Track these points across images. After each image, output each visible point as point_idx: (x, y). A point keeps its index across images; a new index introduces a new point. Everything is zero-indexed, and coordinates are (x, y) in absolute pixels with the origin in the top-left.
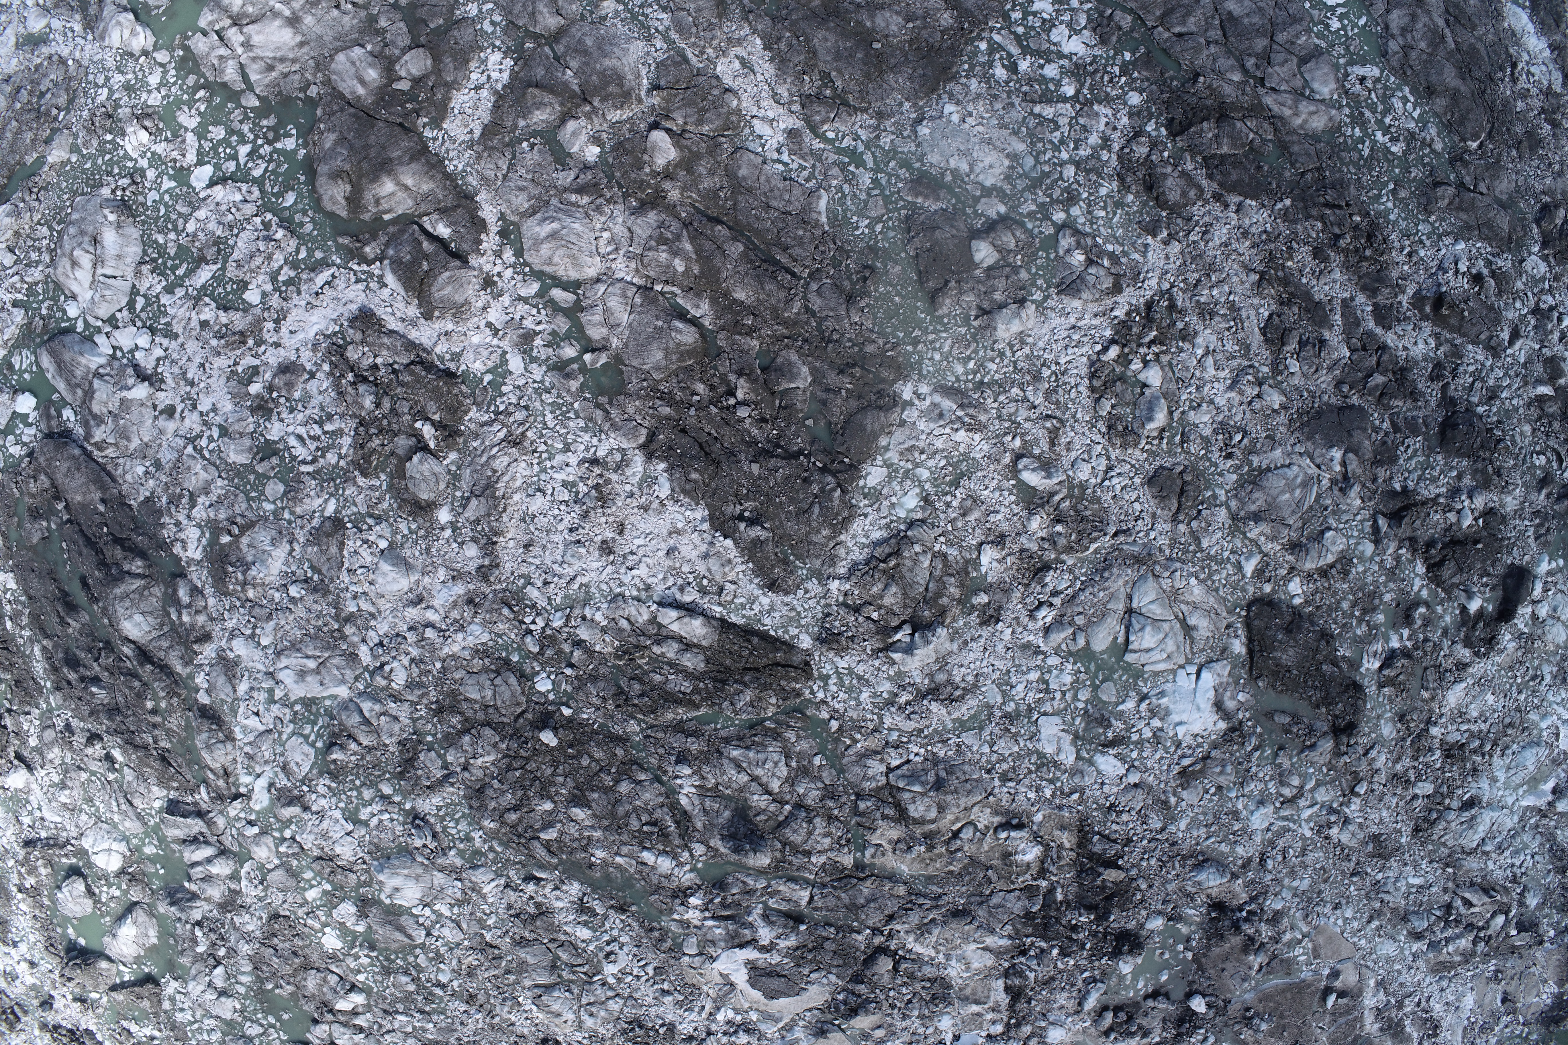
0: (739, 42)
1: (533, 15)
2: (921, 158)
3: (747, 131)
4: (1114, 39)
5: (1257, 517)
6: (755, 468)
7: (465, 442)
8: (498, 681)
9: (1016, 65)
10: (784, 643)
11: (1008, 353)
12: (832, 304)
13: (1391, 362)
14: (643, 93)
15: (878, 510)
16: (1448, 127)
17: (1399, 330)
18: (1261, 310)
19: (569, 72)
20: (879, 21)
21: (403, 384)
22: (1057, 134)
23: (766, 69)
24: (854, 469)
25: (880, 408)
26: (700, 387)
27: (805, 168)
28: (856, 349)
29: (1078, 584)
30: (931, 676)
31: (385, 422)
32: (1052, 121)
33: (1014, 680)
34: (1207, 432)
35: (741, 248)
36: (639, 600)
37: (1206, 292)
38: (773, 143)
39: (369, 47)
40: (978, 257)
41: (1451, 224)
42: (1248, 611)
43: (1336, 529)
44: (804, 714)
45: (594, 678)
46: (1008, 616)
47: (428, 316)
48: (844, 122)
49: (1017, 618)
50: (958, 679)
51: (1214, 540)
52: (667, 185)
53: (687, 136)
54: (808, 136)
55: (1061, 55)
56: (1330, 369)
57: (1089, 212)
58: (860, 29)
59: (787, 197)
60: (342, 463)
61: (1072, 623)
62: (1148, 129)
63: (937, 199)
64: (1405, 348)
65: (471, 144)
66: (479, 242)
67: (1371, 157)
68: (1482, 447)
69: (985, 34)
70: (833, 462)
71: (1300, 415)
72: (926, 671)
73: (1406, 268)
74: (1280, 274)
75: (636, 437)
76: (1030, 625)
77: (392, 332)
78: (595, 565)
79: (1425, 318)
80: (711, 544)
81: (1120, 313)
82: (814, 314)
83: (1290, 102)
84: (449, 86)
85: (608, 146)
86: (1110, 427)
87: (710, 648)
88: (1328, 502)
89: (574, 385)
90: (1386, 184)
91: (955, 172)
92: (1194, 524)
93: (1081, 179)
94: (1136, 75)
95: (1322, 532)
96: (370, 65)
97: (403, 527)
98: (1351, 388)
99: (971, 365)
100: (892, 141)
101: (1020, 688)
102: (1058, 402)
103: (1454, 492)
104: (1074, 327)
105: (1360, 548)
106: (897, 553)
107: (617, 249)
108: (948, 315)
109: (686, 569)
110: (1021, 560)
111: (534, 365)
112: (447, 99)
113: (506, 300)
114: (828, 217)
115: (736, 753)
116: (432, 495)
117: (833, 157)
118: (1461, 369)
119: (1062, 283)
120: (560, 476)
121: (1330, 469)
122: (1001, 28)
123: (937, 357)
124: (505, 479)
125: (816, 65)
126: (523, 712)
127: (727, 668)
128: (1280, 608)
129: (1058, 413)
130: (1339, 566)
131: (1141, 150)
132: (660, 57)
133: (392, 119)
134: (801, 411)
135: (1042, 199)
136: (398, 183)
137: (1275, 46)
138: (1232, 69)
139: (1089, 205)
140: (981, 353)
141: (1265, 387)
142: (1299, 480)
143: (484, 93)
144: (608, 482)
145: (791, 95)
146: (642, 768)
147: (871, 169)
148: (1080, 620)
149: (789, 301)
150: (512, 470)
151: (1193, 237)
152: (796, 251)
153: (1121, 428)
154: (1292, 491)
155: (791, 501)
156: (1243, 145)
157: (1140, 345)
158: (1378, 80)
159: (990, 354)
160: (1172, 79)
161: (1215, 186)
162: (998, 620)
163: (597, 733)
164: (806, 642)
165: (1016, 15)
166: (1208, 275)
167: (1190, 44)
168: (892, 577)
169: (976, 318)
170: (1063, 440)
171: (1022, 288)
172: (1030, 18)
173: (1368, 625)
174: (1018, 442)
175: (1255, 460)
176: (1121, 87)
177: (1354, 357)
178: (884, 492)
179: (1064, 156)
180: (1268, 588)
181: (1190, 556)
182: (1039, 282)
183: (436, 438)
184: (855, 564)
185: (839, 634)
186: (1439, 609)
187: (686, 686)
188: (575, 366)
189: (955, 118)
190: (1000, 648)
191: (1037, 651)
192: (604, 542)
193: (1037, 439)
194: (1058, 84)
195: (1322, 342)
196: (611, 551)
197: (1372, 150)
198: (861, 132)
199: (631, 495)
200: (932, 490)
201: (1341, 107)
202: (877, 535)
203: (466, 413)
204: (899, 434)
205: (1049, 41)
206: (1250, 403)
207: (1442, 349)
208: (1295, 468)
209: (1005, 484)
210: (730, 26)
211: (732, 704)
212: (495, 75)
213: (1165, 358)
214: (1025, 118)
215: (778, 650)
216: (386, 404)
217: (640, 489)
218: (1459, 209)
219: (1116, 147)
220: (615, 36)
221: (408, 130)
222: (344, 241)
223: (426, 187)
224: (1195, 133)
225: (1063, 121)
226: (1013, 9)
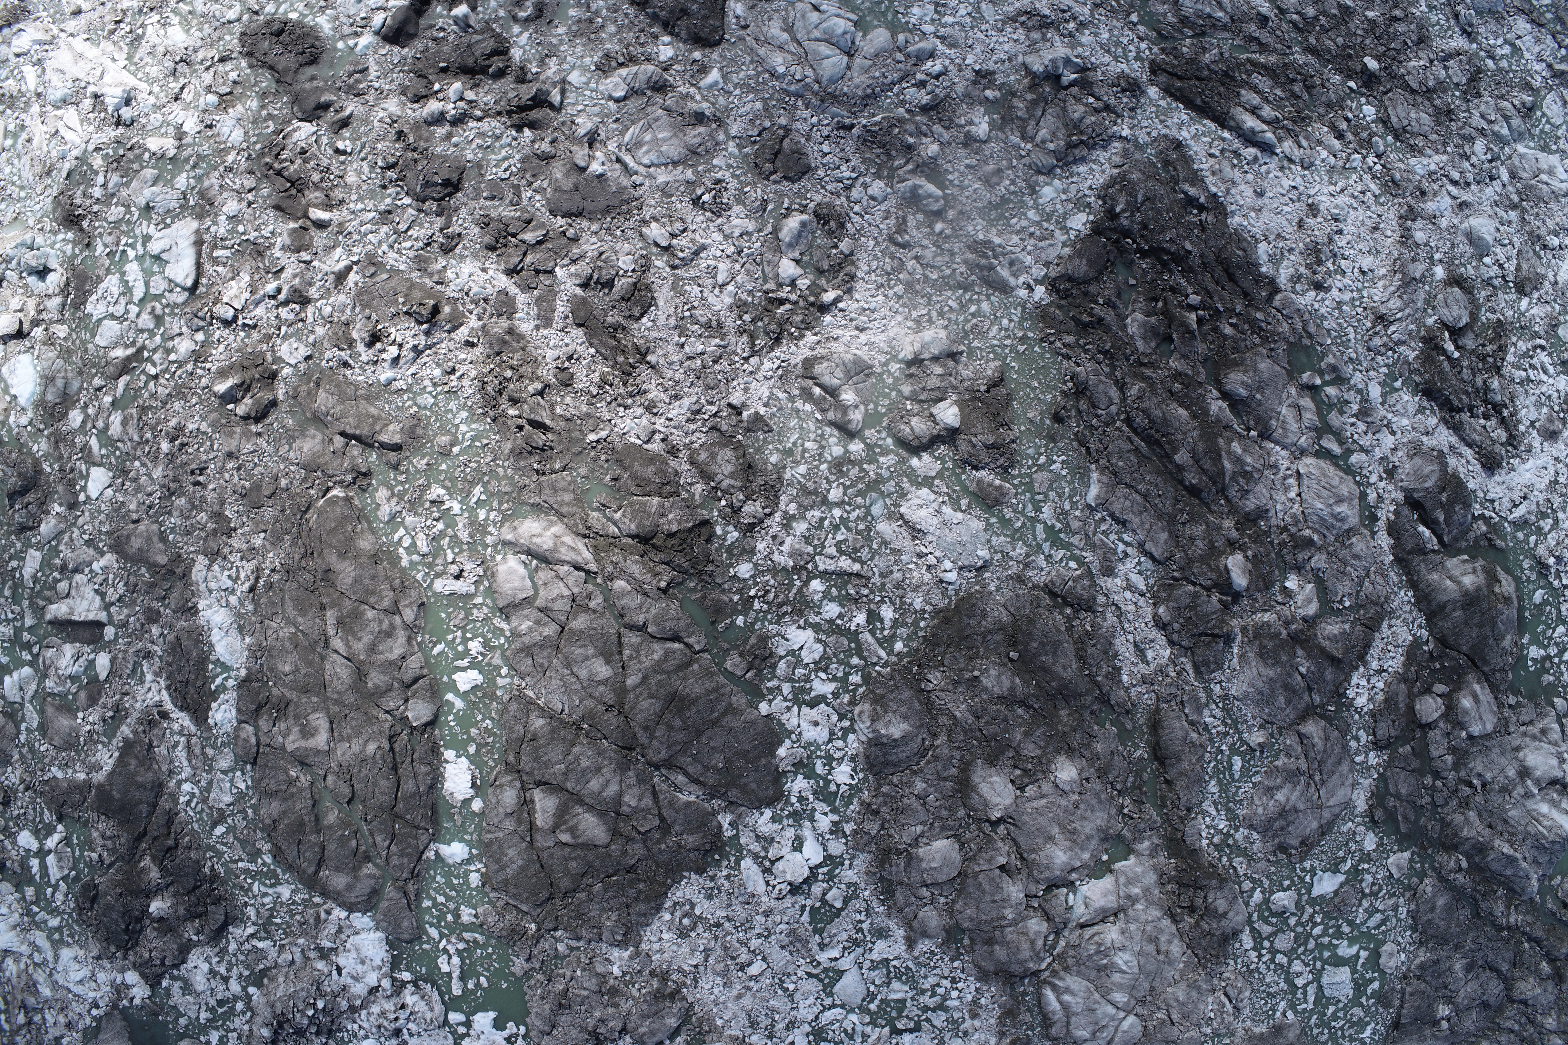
0: (1144, 680)
1: (1327, 739)
2: (989, 526)
3: (1151, 581)
4: (752, 641)
5: (700, 118)
6: (1188, 246)
7: (1419, 331)
8: (1405, 122)
9: (869, 621)
10: (1171, 95)
11: (934, 314)
12: (1101, 387)
13: (509, 255)
14: (1239, 638)
15: (1079, 191)
16: (361, 516)
17: (490, 290)
18: (650, 324)
19: (1303, 670)
20: (1006, 683)
21: (1467, 393)
22: (840, 537)
23: (1123, 646)
24: (1097, 230)
25: (1070, 279)
26: (1228, 330)
27: (1103, 532)
28: (1081, 342)
29: (896, 89)
30: (1044, 39)
31: (1480, 365)
32: (841, 553)
33: (968, 20)
34: (737, 209)
35: (1177, 458)
36: (1291, 161)
37: (712, 348)
38: (1130, 564)
39: (1464, 734)
40: (955, 410)
41: (389, 403)
42: (722, 38)
43: (611, 98)
44: (1159, 33)
45: (1329, 105)
46: (969, 74)
47: (1441, 453)
48: (1059, 574)
49: (960, 70)
50: (1020, 31)
51: (748, 107)
52: (1234, 534)
53: (1209, 582)
54: (1095, 567)
55: (816, 627)
56: (582, 256)
57: (823, 447)
58: (1027, 676)
59: (1127, 503)
60: (1514, 339)
61: (908, 56)
62: (736, 534)
63: (979, 481)
64: (484, 270)
65: (1392, 614)
66: (1396, 512)
67: (473, 484)
68: (416, 161)
69: (894, 659)
70: (1117, 241)
71: (629, 212)
72: (1048, 44)
73: (463, 356)
74: (621, 359)
75: (1285, 299)
76: (947, 62)
77: (1469, 445)
78: (1324, 198)
79: (453, 301)
80: (1228, 191)
81: (810, 338)
82: (1116, 382)
83: (563, 550)
84: (1403, 678)
85: (1277, 588)
86: (842, 226)
87: (1237, 105)
88: (614, 126)
89: (1330, 359)
90: (463, 451)
91: (957, 508)
92: (767, 124)
93: (825, 485)
94: (736, 598)
95: (625, 98)
96: (1466, 712)
97: (1471, 271)
98: (564, 233)
99: (973, 308)
100: (1014, 550)
101: (963, 12)
102: (893, 258)
103: (459, 121)
104: (862, 330)
105: (584, 79)
106: (1070, 146)
107: (1285, 478)
108: (988, 361)
109: (1250, 177)
110: (951, 120)
111: (1360, 386)
112: (1406, 665)
113: (1378, 453)
114: (1089, 477)
115: (1221, 14)
116: (1449, 290)
117: (1076, 540)
118: (421, 244)
119: (867, 375)
120: (1347, 281)
121: (607, 155)
122: (874, 664)
123: (1005, 322)
124: (1392, 289)
125: (1075, 643)
126: (1386, 93)
127: (1223, 84)
128: (689, 34)
129: (893, 248)
130: (614, 64)
131: (752, 508)
132: (1218, 675)
133: (1454, 654)
134: (1139, 293)
135: (870, 468)
136: (1459, 583)
137: (563, 618)
138: (623, 594)
139: (821, 455)
140: (961, 318)
141: (664, 244)
142: (645, 149)
143: (1375, 665)
144: (1308, 267)
145: (1103, 613)
146: (1294, 24)
147: (1039, 522)
148: (900, 56)
149: (1140, 397)
150: (1387, 294)
151: (714, 409)
152: (1126, 446)
153: (832, 223)
154: (655, 140)
155: (1159, 211)
156: (631, 504)
157: (795, 303)
158: (438, 575)
159: (953, 317)
160: (694, 590)
161: (673, 463)
162: (977, 72)
163: (1329, 61)
164: (1153, 92)
165: (855, 679)
166: (704, 367)
167: (668, 625)
168: (1075, 126)
169: (961, 353)
170: (892, 222)
171: (911, 376)
172: (840, 674)
173: (588, 7)
174: (939, 227)
175: (689, 174)
176: (756, 584)
177: (551, 264)
178: (1071, 206)
179: (837, 512)
180: (697, 55)
181: (776, 96)
182: (890, 381)
183: (1443, 340)
184: (1104, 148)
185: (1124, 91)
186: (502, 13)
187: (1256, 78)
188: (1327, 378)
189: (948, 565)
190: (978, 49)
191: (943, 38)
192: (1315, 216)
193: (918, 228)
194: (826, 595)
195: (585, 285)
196: (1310, 206)
197: (469, 493)
198: (1044, 564)
199: (1291, 250)
200: (1026, 198)
201: (495, 546)
202: (1082, 169)
203: (1417, 357)
204: (1052, 254)
205: (826, 645)
206: (685, 230)
207: (439, 266)
208: (646, 161)
209: (956, 191)
210: (1149, 699)
211: (1221, 54)
212: (1364, 682)
213: (771, 285)
214: (871, 559)
215: (1180, 89)
216: (1479, 380)
217: (1282, 254)
218: (376, 419)
219: (778, 517)
220: (1256, 704)
221: (1442, 640)
222: (1499, 542)
223: (1434, 576)
224: (687, 521)
225: (833, 551)
226: (858, 686)
